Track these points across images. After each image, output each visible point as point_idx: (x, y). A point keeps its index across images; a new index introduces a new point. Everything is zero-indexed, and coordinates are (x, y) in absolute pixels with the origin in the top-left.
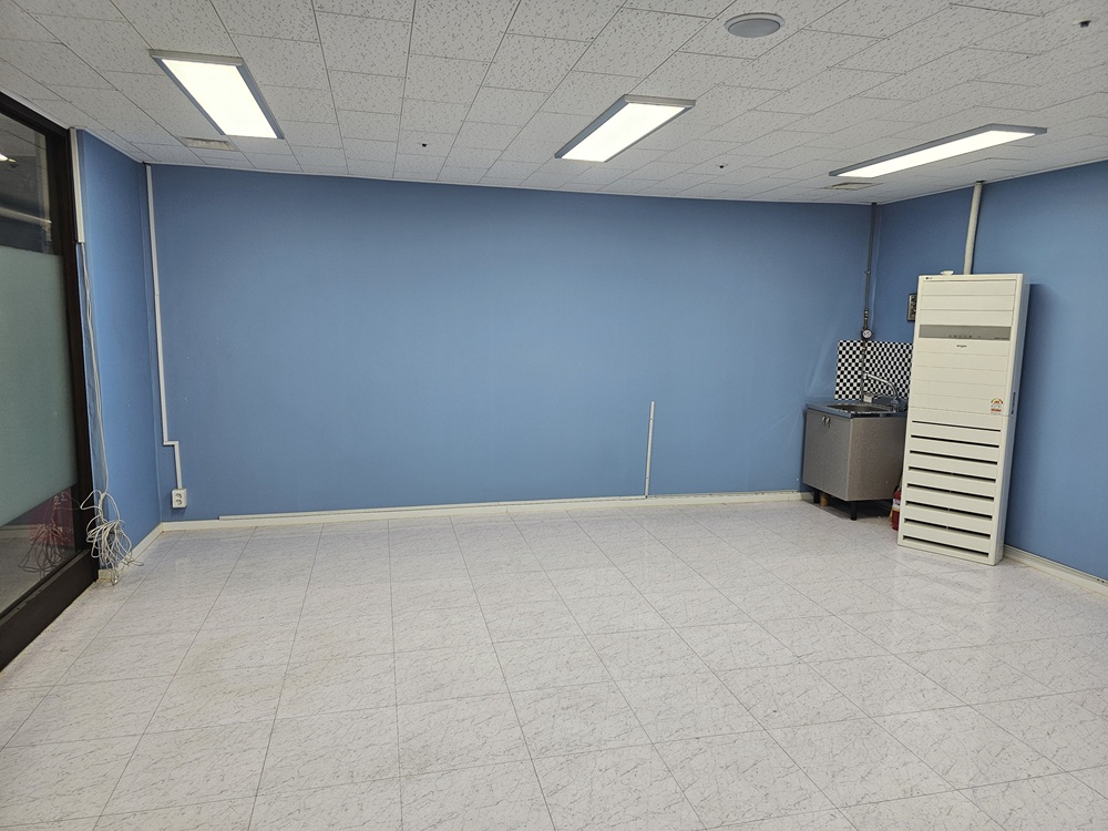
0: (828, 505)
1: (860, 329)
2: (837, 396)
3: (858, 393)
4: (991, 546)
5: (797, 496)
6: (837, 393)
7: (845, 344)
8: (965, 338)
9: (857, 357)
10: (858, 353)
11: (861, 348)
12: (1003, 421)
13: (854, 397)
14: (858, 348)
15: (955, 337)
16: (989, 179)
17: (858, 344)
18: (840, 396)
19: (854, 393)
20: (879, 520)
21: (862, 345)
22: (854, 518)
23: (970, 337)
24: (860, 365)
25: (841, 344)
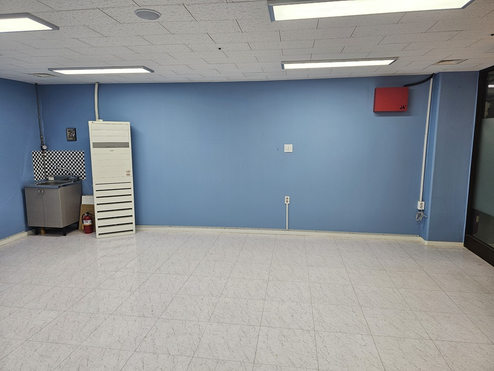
0: (46, 233)
1: (40, 145)
2: (35, 179)
3: (44, 176)
4: (133, 227)
5: (25, 234)
6: (35, 177)
7: (34, 153)
8: (112, 147)
9: (41, 159)
10: (41, 157)
11: (42, 154)
12: (131, 179)
13: (43, 178)
14: (41, 155)
15: (108, 147)
16: (101, 82)
17: (40, 153)
18: (37, 179)
19: (42, 176)
20: (74, 232)
21: (42, 153)
22: (65, 235)
23: (114, 147)
24: (43, 163)
25: (33, 153)
